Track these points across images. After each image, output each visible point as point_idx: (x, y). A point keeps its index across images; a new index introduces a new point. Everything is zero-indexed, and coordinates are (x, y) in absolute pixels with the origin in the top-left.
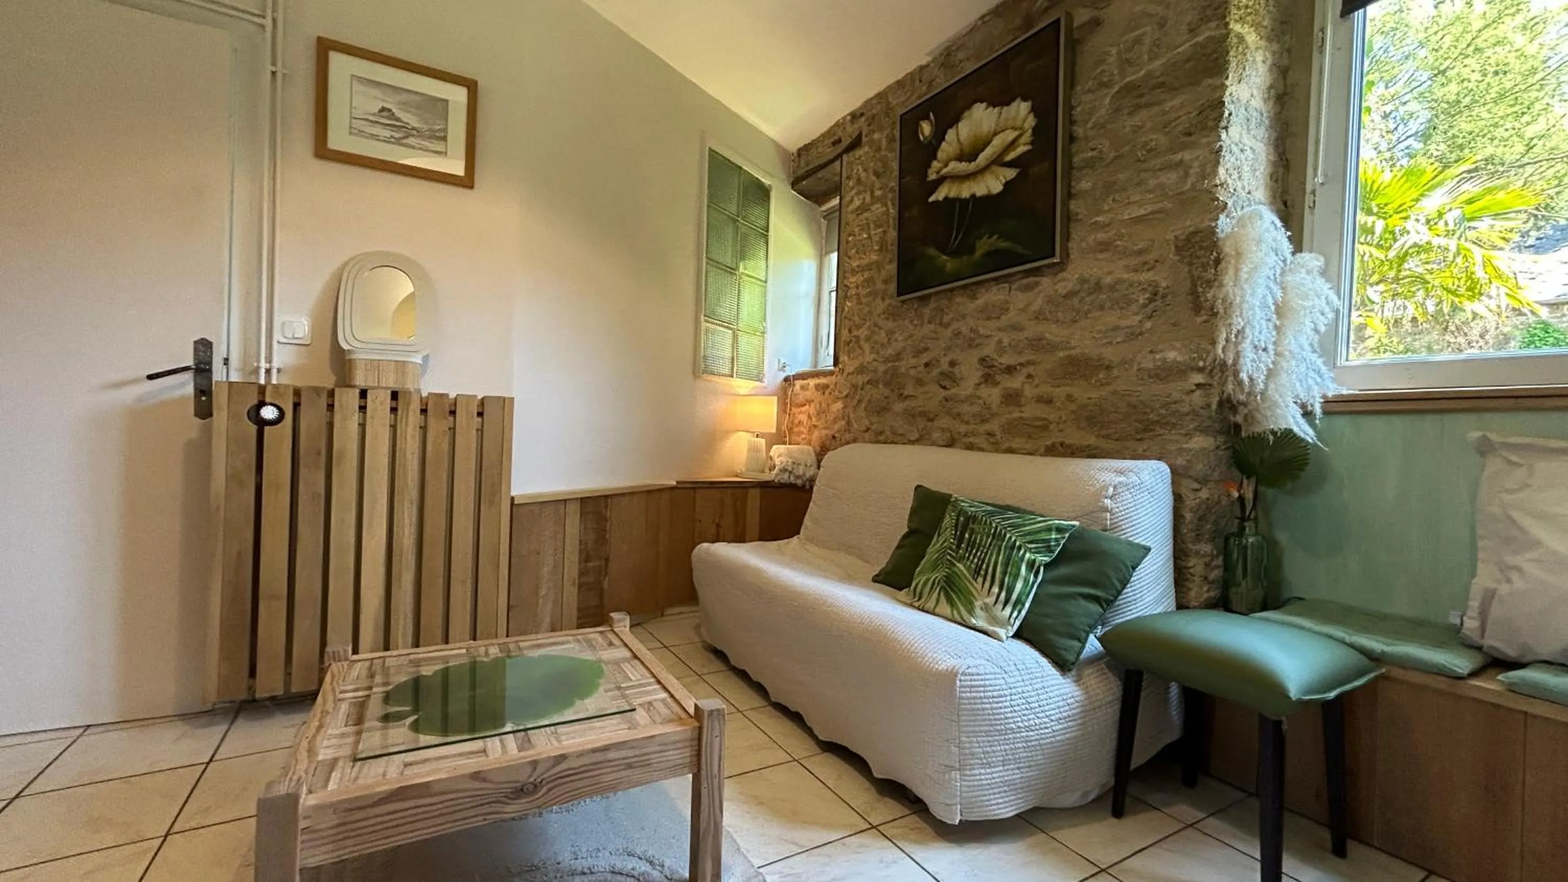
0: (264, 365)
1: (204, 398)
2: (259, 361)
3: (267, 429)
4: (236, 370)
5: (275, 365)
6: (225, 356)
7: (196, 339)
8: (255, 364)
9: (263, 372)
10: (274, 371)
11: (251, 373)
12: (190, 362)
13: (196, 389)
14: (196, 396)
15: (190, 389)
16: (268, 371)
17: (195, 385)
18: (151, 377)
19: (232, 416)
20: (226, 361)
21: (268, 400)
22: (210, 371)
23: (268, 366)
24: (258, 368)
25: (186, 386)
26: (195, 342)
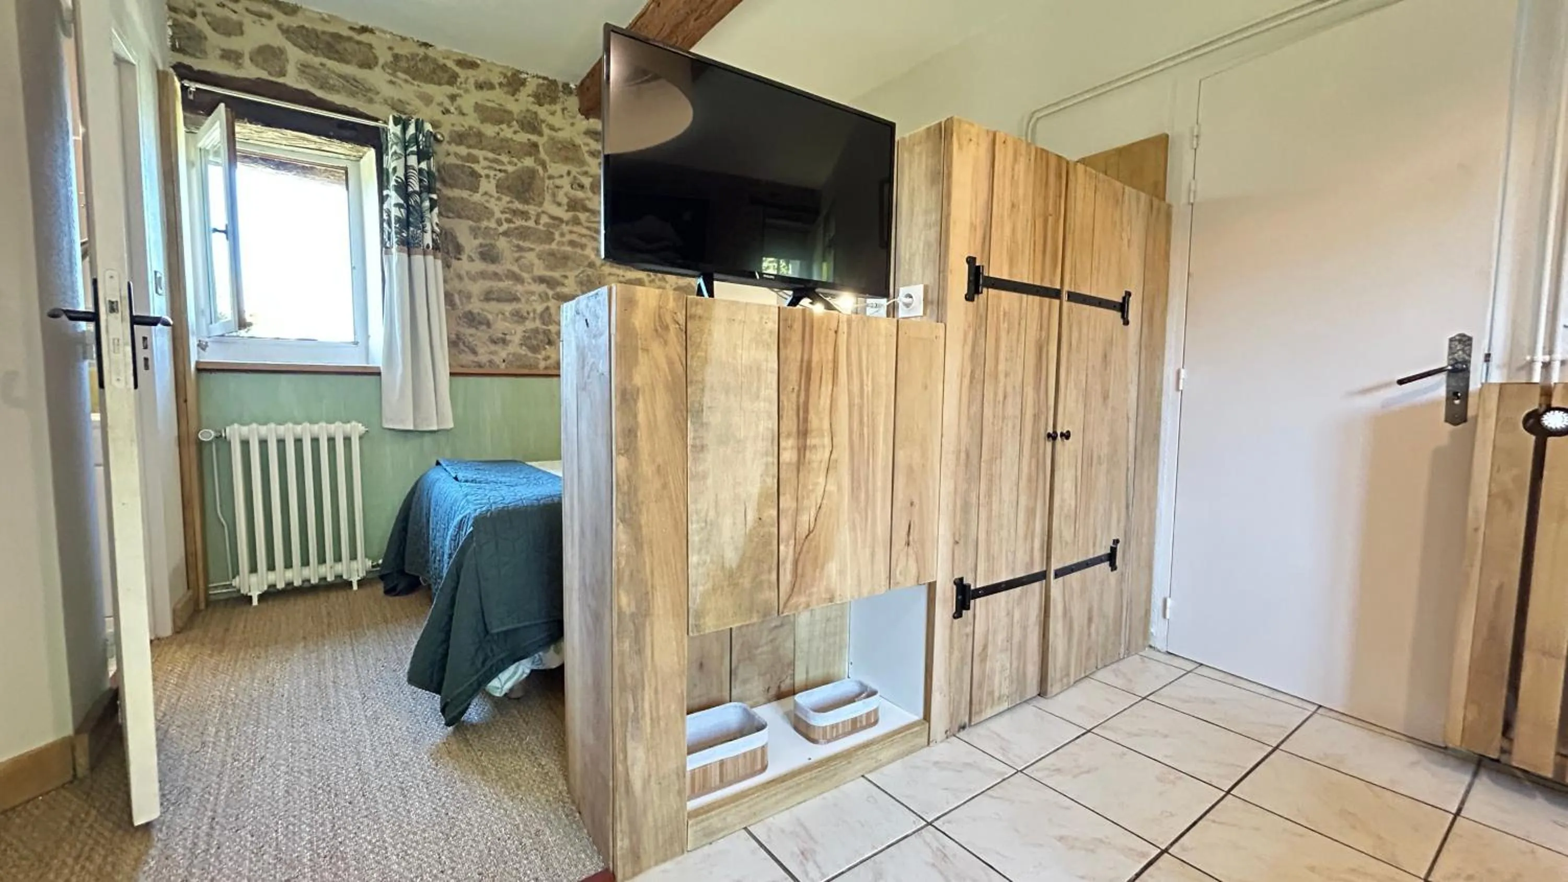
0: (1540, 357)
1: (1457, 402)
2: (1533, 351)
3: (1551, 440)
4: (1498, 367)
5: (1558, 356)
6: (1486, 352)
7: (1451, 336)
8: (1528, 358)
9: (1538, 367)
10: (1556, 365)
11: (1521, 368)
12: (1444, 363)
13: (1448, 392)
14: (1448, 399)
15: (1442, 392)
16: (1547, 366)
17: (1448, 386)
18: (1401, 382)
19: (1502, 423)
20: (1488, 357)
21: (1555, 404)
22: (1466, 371)
23: (1547, 358)
24: (1532, 362)
25: (1438, 388)
26: (1451, 340)
